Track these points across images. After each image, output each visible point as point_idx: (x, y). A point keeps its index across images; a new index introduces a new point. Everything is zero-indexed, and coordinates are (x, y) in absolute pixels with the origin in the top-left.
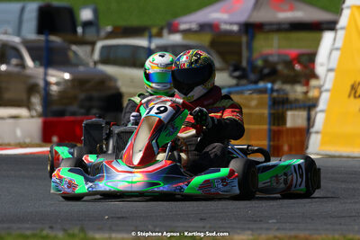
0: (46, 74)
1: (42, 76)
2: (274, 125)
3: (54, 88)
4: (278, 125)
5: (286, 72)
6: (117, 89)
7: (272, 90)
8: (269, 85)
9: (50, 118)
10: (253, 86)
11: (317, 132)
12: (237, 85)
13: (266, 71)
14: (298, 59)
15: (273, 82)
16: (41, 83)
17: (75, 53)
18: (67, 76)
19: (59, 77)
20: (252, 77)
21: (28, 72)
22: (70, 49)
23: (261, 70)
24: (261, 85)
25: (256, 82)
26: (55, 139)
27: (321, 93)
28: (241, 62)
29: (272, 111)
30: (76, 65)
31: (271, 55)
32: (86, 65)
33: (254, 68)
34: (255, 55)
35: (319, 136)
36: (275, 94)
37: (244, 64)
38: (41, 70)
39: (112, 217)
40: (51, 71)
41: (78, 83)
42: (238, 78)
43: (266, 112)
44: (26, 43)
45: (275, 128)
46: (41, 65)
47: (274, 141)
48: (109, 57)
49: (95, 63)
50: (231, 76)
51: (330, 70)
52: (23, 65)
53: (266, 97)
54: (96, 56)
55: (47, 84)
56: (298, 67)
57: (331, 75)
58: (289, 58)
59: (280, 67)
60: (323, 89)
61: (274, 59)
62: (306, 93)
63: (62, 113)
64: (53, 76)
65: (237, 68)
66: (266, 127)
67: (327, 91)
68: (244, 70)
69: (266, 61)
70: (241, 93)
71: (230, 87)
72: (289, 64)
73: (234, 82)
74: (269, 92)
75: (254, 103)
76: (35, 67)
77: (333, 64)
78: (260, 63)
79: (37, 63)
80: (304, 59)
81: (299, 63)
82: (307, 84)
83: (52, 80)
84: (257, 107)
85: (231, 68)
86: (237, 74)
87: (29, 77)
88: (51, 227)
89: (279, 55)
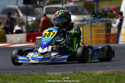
0: (27, 18)
1: (25, 19)
2: (107, 33)
3: (30, 23)
4: (109, 33)
5: (110, 14)
7: (106, 21)
8: (105, 19)
9: (29, 33)
10: (99, 20)
12: (93, 19)
13: (104, 14)
14: (114, 9)
15: (106, 18)
16: (25, 22)
17: (37, 11)
18: (34, 19)
19: (31, 19)
20: (99, 16)
21: (21, 18)
22: (35, 9)
23: (102, 14)
24: (102, 19)
25: (100, 18)
26: (31, 40)
28: (94, 12)
29: (106, 28)
30: (37, 15)
31: (105, 8)
32: (40, 14)
33: (99, 13)
34: (99, 9)
35: (123, 36)
36: (107, 22)
37: (96, 12)
38: (25, 17)
39: (53, 67)
40: (29, 17)
41: (38, 21)
42: (94, 17)
43: (104, 28)
44: (20, 8)
45: (107, 34)
46: (25, 15)
47: (107, 38)
50: (91, 16)
52: (19, 15)
53: (104, 23)
54: (44, 12)
55: (28, 22)
56: (114, 12)
58: (111, 9)
59: (108, 13)
60: (124, 20)
61: (106, 10)
63: (33, 31)
64: (29, 19)
65: (93, 13)
66: (104, 34)
68: (95, 14)
69: (103, 11)
70: (95, 22)
71: (91, 20)
72: (111, 11)
73: (92, 18)
74: (105, 21)
75: (100, 25)
76: (23, 16)
78: (101, 11)
79: (24, 14)
81: (115, 11)
83: (29, 20)
84: (101, 27)
85: (91, 14)
86: (93, 15)
87: (22, 19)
88: (33, 71)
89: (108, 8)
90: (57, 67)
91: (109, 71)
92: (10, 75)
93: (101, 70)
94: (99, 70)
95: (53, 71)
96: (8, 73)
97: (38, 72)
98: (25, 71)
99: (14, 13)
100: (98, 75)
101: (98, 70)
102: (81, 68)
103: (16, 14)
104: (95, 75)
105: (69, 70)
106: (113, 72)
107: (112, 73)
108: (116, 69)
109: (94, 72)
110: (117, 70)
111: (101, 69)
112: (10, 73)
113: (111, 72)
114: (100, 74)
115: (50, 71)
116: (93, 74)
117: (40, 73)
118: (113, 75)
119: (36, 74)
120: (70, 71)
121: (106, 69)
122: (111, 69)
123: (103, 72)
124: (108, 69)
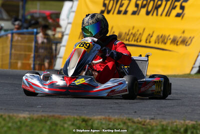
8: (35, 30)
11: (61, 58)
13: (33, 22)
14: (50, 16)
15: (36, 28)
20: (25, 25)
23: (30, 21)
24: (30, 30)
25: (27, 28)
27: (63, 36)
31: (36, 13)
33: (26, 20)
34: (26, 13)
35: (61, 60)
37: (20, 17)
43: (33, 45)
51: (69, 23)
53: (33, 37)
56: (50, 21)
57: (70, 26)
58: (45, 15)
59: (40, 20)
60: (65, 33)
61: (37, 15)
62: (54, 35)
67: (67, 35)
69: (32, 17)
72: (45, 18)
74: (35, 34)
77: (71, 20)
78: (29, 17)
80: (53, 16)
81: (51, 18)
82: (55, 30)
85: (13, 20)
89: (40, 13)
91: (40, 114)
93: (27, 113)
94: (24, 111)
100: (22, 119)
101: (22, 112)
104: (17, 120)
106: (45, 117)
107: (43, 118)
108: (50, 112)
109: (15, 114)
110: (51, 114)
111: (27, 111)
113: (42, 116)
114: (24, 118)
116: (14, 118)
118: (46, 122)
121: (34, 111)
122: (43, 111)
123: (29, 116)
124: (37, 111)
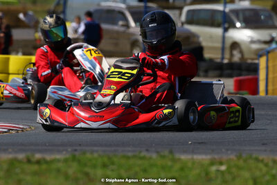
6: (199, 43)
21: (131, 30)
39: (195, 143)
44: (130, 8)
48: (193, 19)
49: (183, 24)
52: (127, 26)
54: (183, 18)
76: (136, 27)
79: (138, 24)
87: (133, 34)
88: (147, 150)
90: (202, 143)
92: (96, 155)
95: (193, 152)
96: (92, 152)
97: (158, 152)
98: (130, 149)
99: (118, 21)
102: (256, 148)
103: (121, 23)
105: (227, 150)
112: (97, 151)
115: (185, 152)
117: (162, 154)
119: (154, 156)
120: (229, 152)
